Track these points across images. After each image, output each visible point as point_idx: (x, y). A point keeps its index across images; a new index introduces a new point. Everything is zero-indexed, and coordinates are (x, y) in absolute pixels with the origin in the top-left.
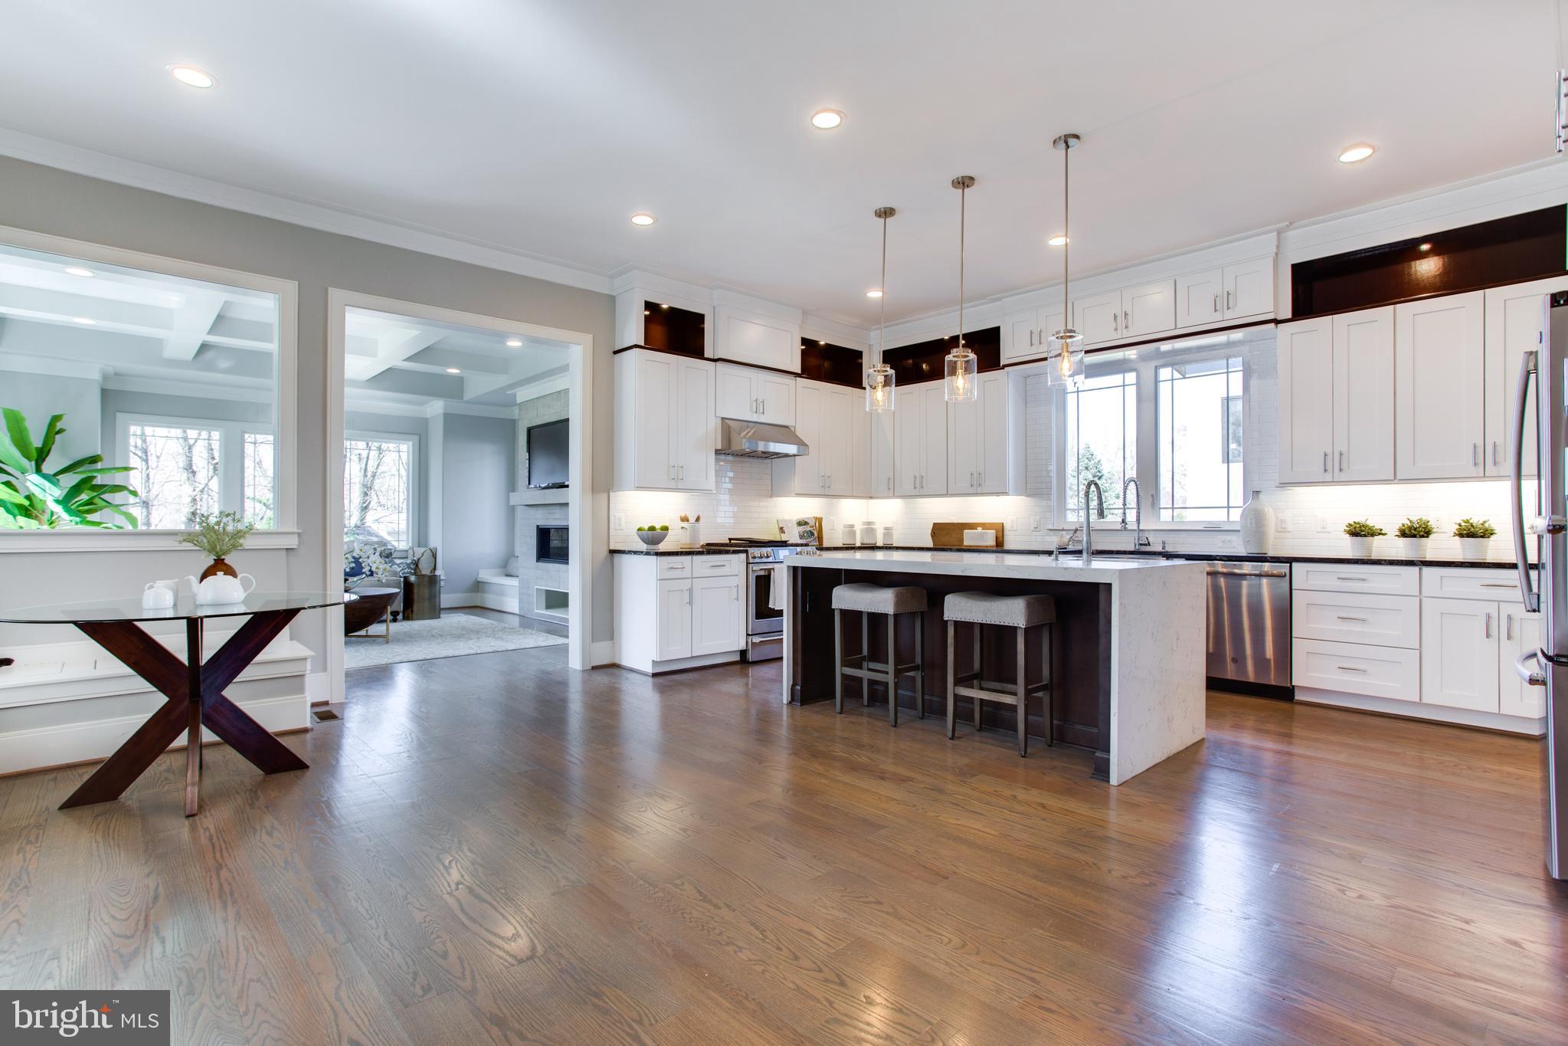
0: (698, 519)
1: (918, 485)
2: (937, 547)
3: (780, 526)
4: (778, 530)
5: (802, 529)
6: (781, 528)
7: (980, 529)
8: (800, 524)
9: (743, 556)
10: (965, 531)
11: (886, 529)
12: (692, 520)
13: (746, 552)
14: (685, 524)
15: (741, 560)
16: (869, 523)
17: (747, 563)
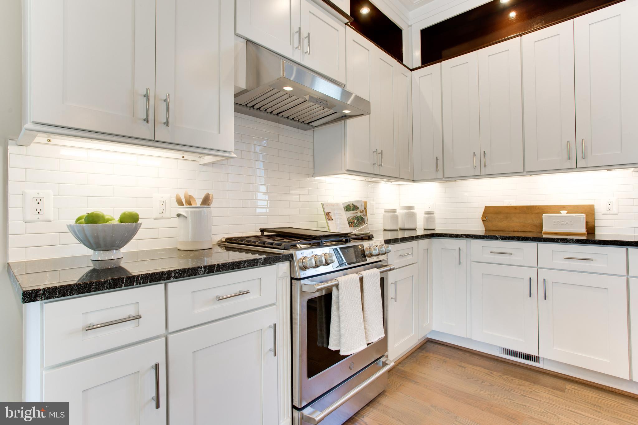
0: (206, 201)
1: (478, 164)
2: (491, 234)
3: (327, 211)
4: (323, 217)
5: (351, 214)
6: (328, 214)
7: (564, 213)
8: (348, 208)
9: (284, 267)
10: (544, 215)
11: (429, 213)
12: (198, 202)
13: (290, 258)
14: (182, 210)
15: (281, 274)
16: (410, 208)
17: (292, 279)
